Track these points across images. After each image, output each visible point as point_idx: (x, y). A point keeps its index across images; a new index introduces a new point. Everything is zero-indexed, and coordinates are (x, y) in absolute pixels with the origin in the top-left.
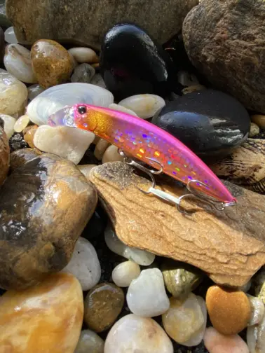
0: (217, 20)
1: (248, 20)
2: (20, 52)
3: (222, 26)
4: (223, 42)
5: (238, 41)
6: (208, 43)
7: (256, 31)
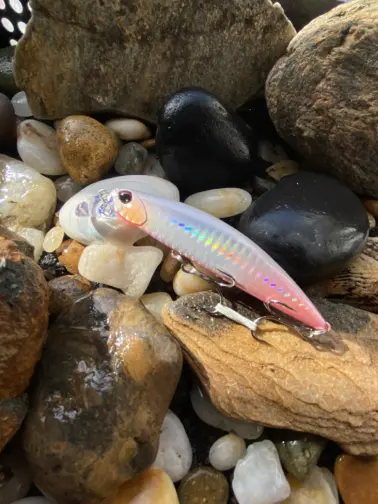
0: (317, 83)
1: (360, 81)
2: (39, 131)
3: (324, 91)
4: (326, 111)
5: (346, 109)
6: (304, 113)
7: (370, 96)
